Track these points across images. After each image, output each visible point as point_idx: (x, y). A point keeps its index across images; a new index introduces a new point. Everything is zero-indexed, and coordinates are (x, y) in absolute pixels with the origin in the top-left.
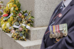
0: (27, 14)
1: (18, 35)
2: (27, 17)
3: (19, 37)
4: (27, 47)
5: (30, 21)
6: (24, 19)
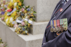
0: (30, 9)
1: (21, 29)
2: (29, 12)
3: (22, 32)
4: (29, 41)
5: (33, 16)
6: (26, 14)
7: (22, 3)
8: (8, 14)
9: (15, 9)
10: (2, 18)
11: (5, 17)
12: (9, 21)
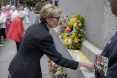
7: (83, 24)
8: (67, 34)
9: (74, 30)
10: (62, 36)
11: (64, 37)
12: (67, 41)
